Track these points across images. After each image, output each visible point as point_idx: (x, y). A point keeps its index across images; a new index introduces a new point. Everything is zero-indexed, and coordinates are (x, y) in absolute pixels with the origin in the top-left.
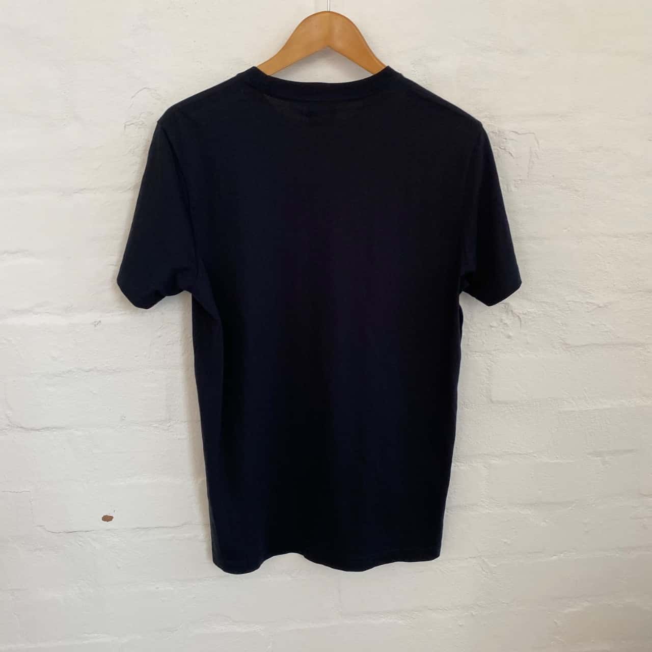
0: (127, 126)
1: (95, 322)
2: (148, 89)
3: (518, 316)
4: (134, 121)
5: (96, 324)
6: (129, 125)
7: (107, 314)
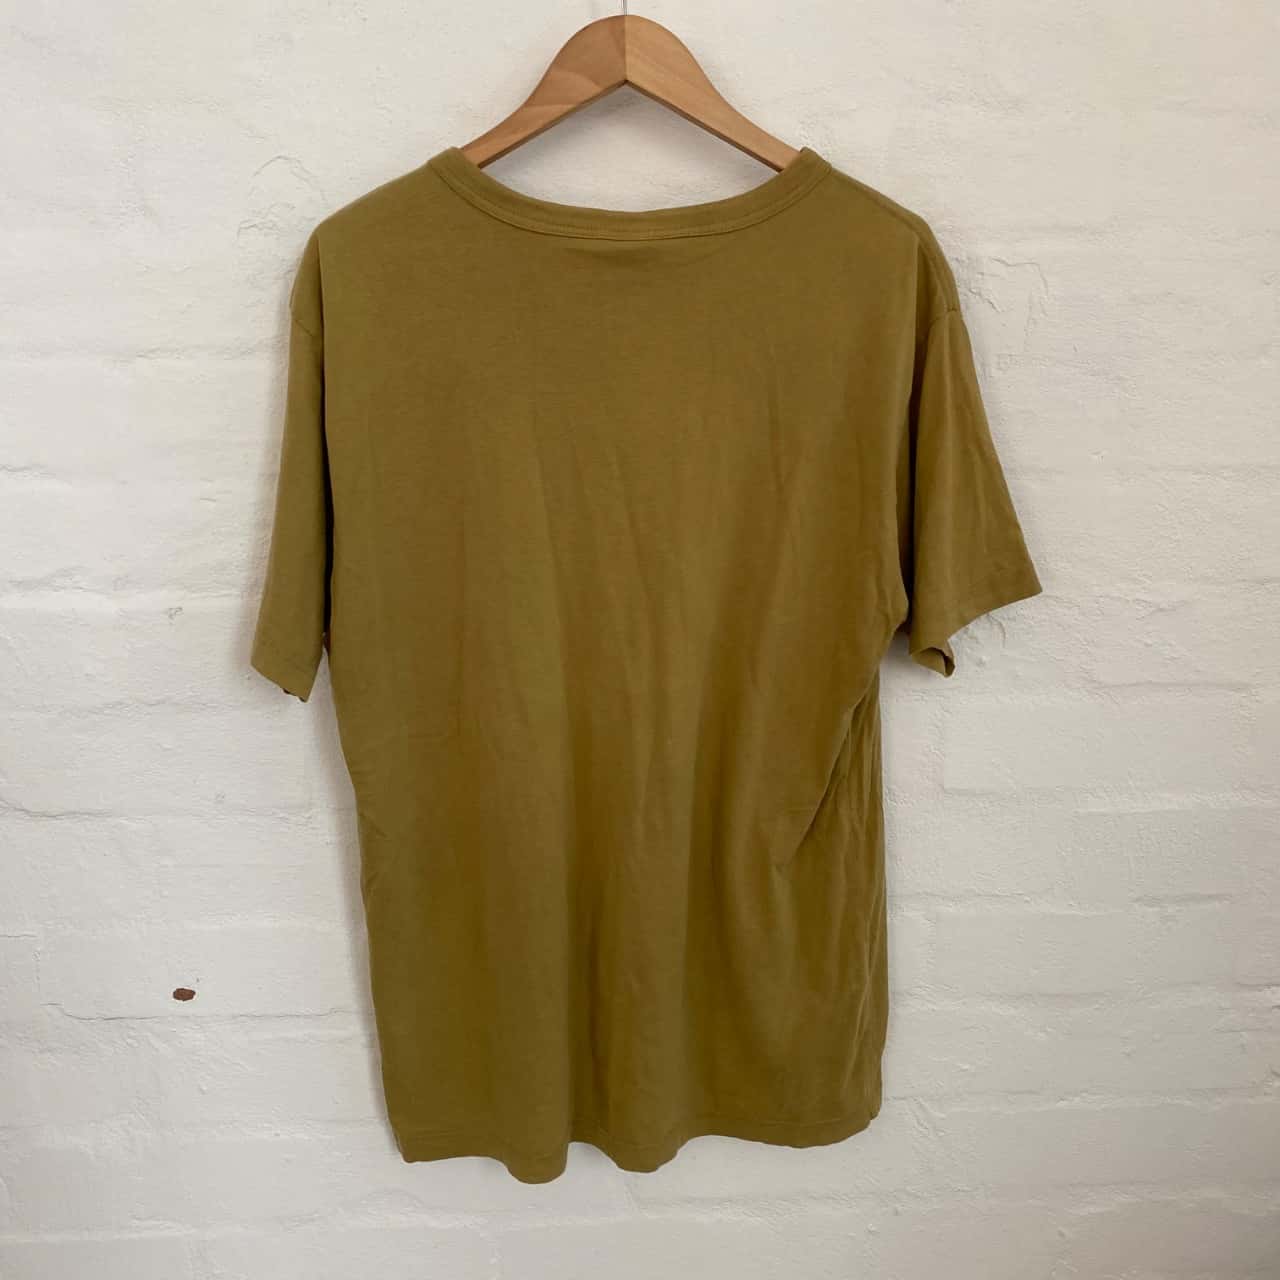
0: (243, 231)
1: (171, 609)
2: (286, 159)
3: (1001, 625)
4: (257, 221)
5: (172, 613)
6: (246, 228)
7: (194, 595)
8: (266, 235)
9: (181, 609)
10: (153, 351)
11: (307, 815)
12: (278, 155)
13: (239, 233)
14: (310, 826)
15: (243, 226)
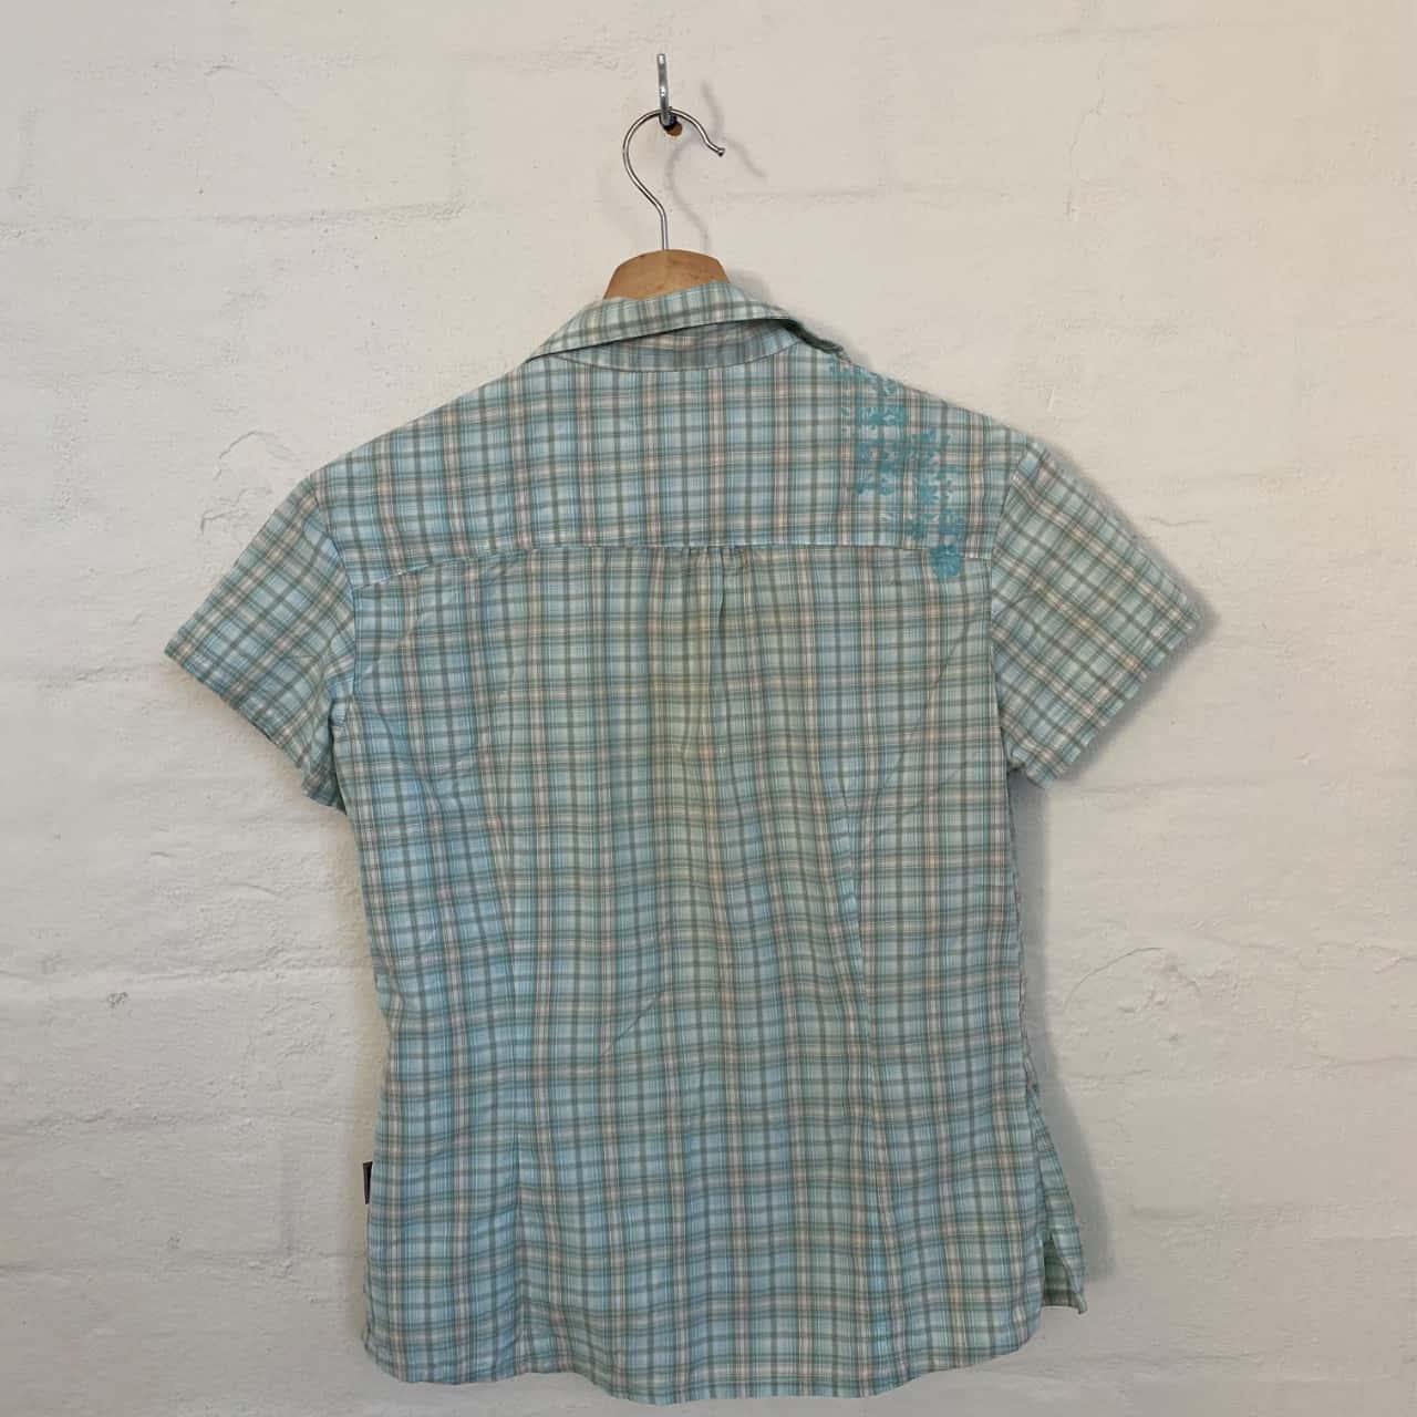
0: (208, 522)
1: (113, 996)
2: (260, 434)
3: (1193, 983)
4: (226, 509)
5: (117, 1000)
6: (211, 519)
7: (143, 977)
8: (235, 526)
9: (125, 994)
10: (97, 672)
11: (287, 1263)
12: (252, 429)
13: (202, 526)
14: (291, 1277)
15: (208, 516)
